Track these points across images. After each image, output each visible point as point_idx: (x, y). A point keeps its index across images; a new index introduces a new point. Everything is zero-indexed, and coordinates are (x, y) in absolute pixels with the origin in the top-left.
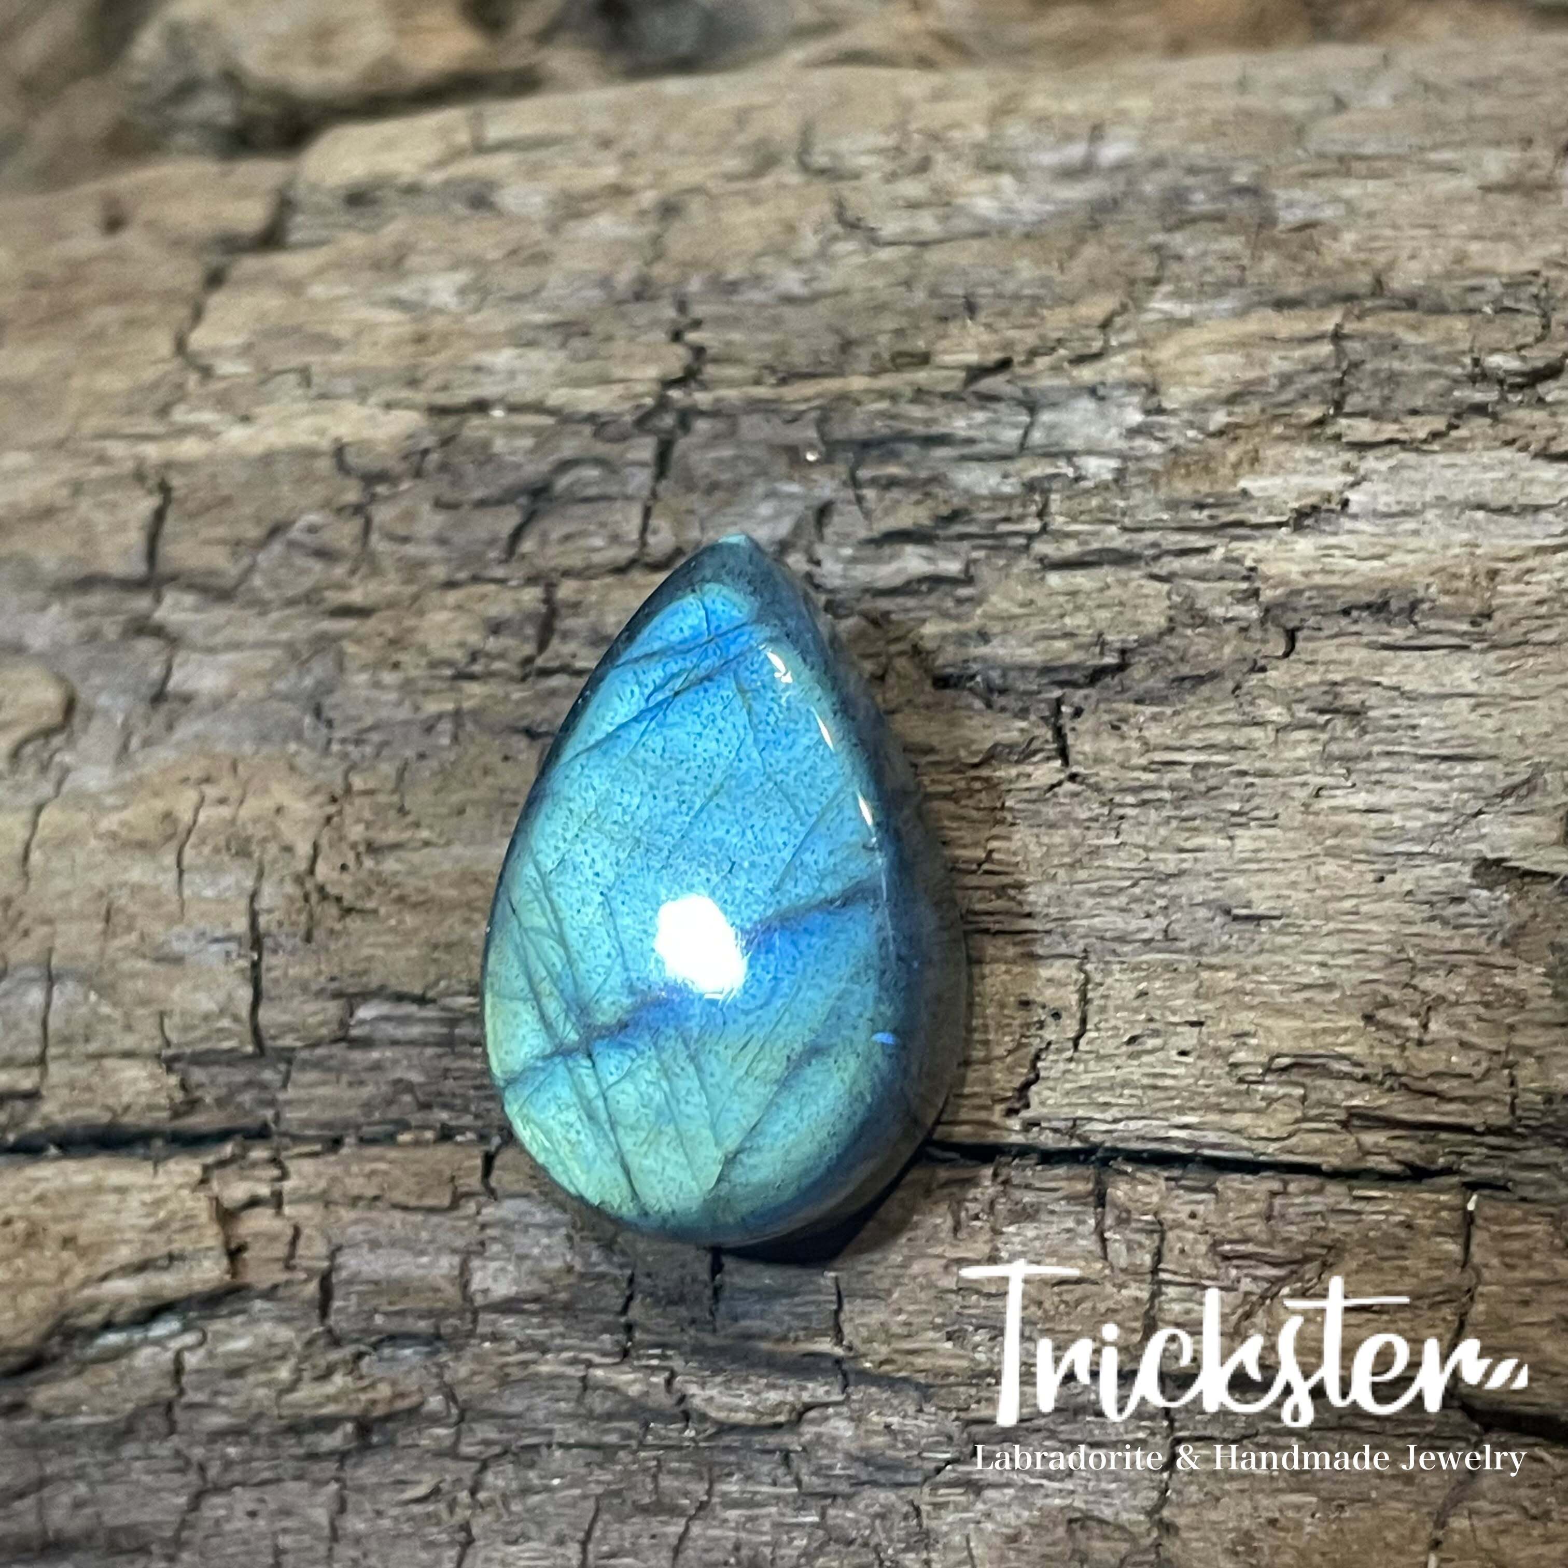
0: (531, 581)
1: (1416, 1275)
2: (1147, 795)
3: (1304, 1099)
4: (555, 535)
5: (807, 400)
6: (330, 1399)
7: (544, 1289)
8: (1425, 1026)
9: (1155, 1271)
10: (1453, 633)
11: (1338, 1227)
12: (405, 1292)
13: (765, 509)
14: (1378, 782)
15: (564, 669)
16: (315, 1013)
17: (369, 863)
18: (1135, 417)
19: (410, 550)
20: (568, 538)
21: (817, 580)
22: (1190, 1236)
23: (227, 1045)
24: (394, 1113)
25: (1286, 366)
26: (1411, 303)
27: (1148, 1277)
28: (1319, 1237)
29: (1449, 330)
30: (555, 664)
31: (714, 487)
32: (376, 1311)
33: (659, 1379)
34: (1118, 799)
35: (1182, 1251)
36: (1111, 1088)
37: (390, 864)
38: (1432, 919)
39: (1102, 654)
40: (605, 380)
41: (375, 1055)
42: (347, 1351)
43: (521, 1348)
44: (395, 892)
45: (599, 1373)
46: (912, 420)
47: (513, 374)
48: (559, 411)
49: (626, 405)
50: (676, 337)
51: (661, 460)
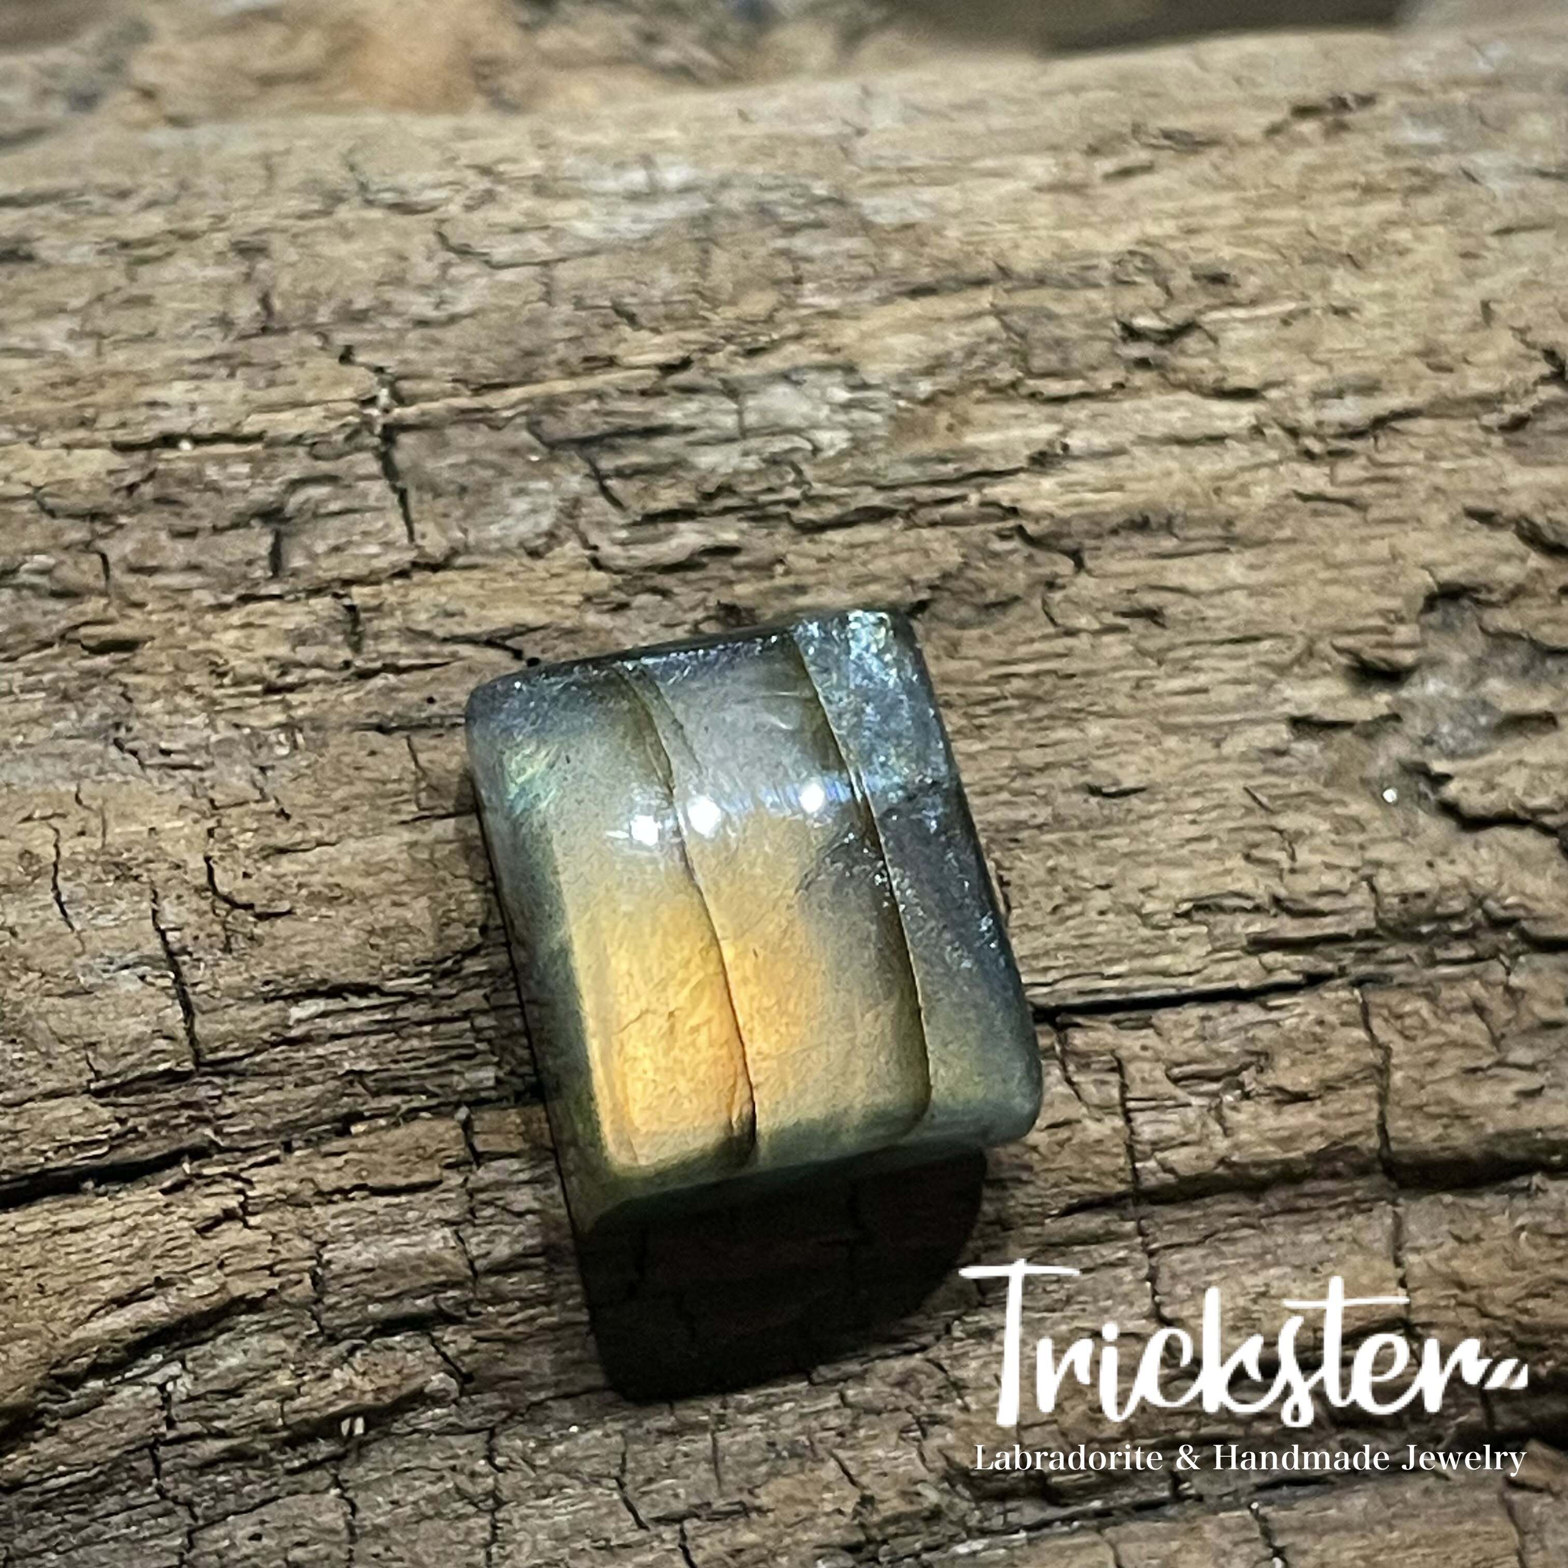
0: (317, 592)
1: (1339, 1059)
2: (994, 706)
3: (1210, 933)
4: (320, 547)
5: (512, 406)
6: (337, 1395)
8: (1293, 857)
9: (1124, 1100)
10: (1209, 538)
11: (1266, 1035)
12: (402, 1273)
13: (521, 505)
14: (1186, 668)
15: (385, 669)
16: (255, 1019)
17: (267, 867)
18: (842, 395)
19: (161, 580)
20: (336, 549)
21: (603, 562)
22: (1146, 1066)
23: (162, 1067)
24: (346, 1104)
25: (965, 340)
26: (1041, 281)
27: (1119, 1110)
28: (1252, 1048)
29: (1088, 302)
30: (378, 664)
31: (463, 490)
32: (371, 1299)
34: (971, 710)
35: (1143, 1080)
36: (1047, 953)
37: (286, 865)
38: (1268, 771)
39: (915, 592)
40: (296, 404)
41: (320, 1051)
42: (341, 1348)
43: (526, 1303)
44: (305, 890)
46: (629, 415)
47: (193, 407)
48: (257, 438)
49: (333, 425)
50: (346, 361)
51: (390, 473)
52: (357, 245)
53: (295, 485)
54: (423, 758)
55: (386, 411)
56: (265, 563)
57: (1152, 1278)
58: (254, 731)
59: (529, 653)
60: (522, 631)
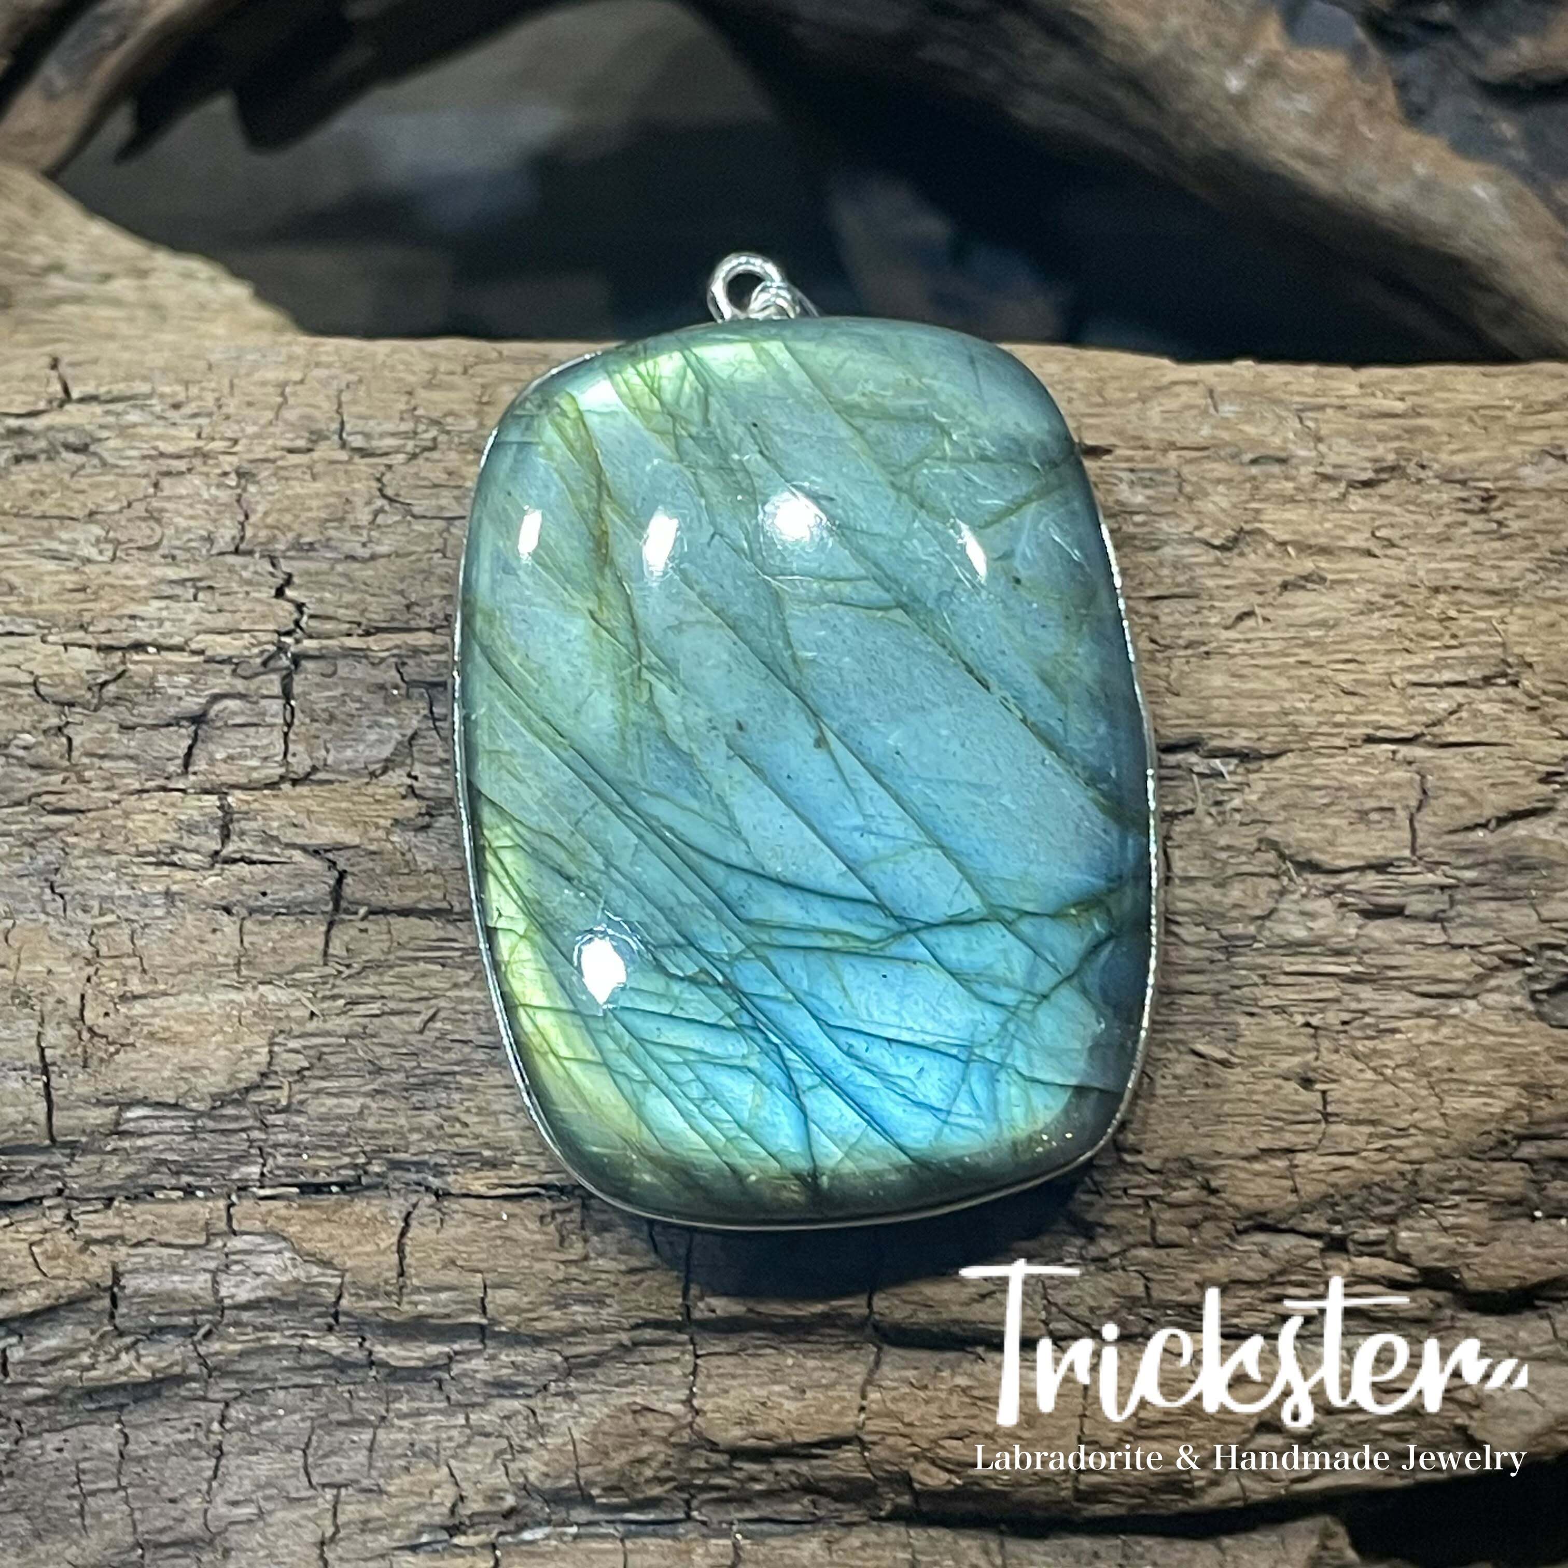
0: (206, 791)
4: (218, 756)
5: (386, 649)
6: (120, 1373)
7: (277, 1294)
12: (173, 1300)
13: (373, 735)
15: (242, 859)
16: (96, 1118)
17: (123, 1009)
19: (106, 764)
20: (230, 758)
21: (418, 791)
23: (28, 1141)
24: (154, 1179)
30: (238, 856)
31: (332, 718)
32: (151, 1313)
33: (355, 1344)
37: (138, 1008)
40: (234, 630)
41: (140, 1142)
42: (128, 1340)
43: (256, 1329)
44: (146, 1029)
45: (312, 1342)
47: (161, 622)
48: (201, 652)
49: (256, 651)
50: (280, 593)
51: (287, 694)
52: (319, 486)
53: (216, 698)
54: (248, 940)
55: (298, 641)
56: (179, 762)
57: (694, 1373)
58: (145, 895)
59: (341, 865)
60: (340, 847)
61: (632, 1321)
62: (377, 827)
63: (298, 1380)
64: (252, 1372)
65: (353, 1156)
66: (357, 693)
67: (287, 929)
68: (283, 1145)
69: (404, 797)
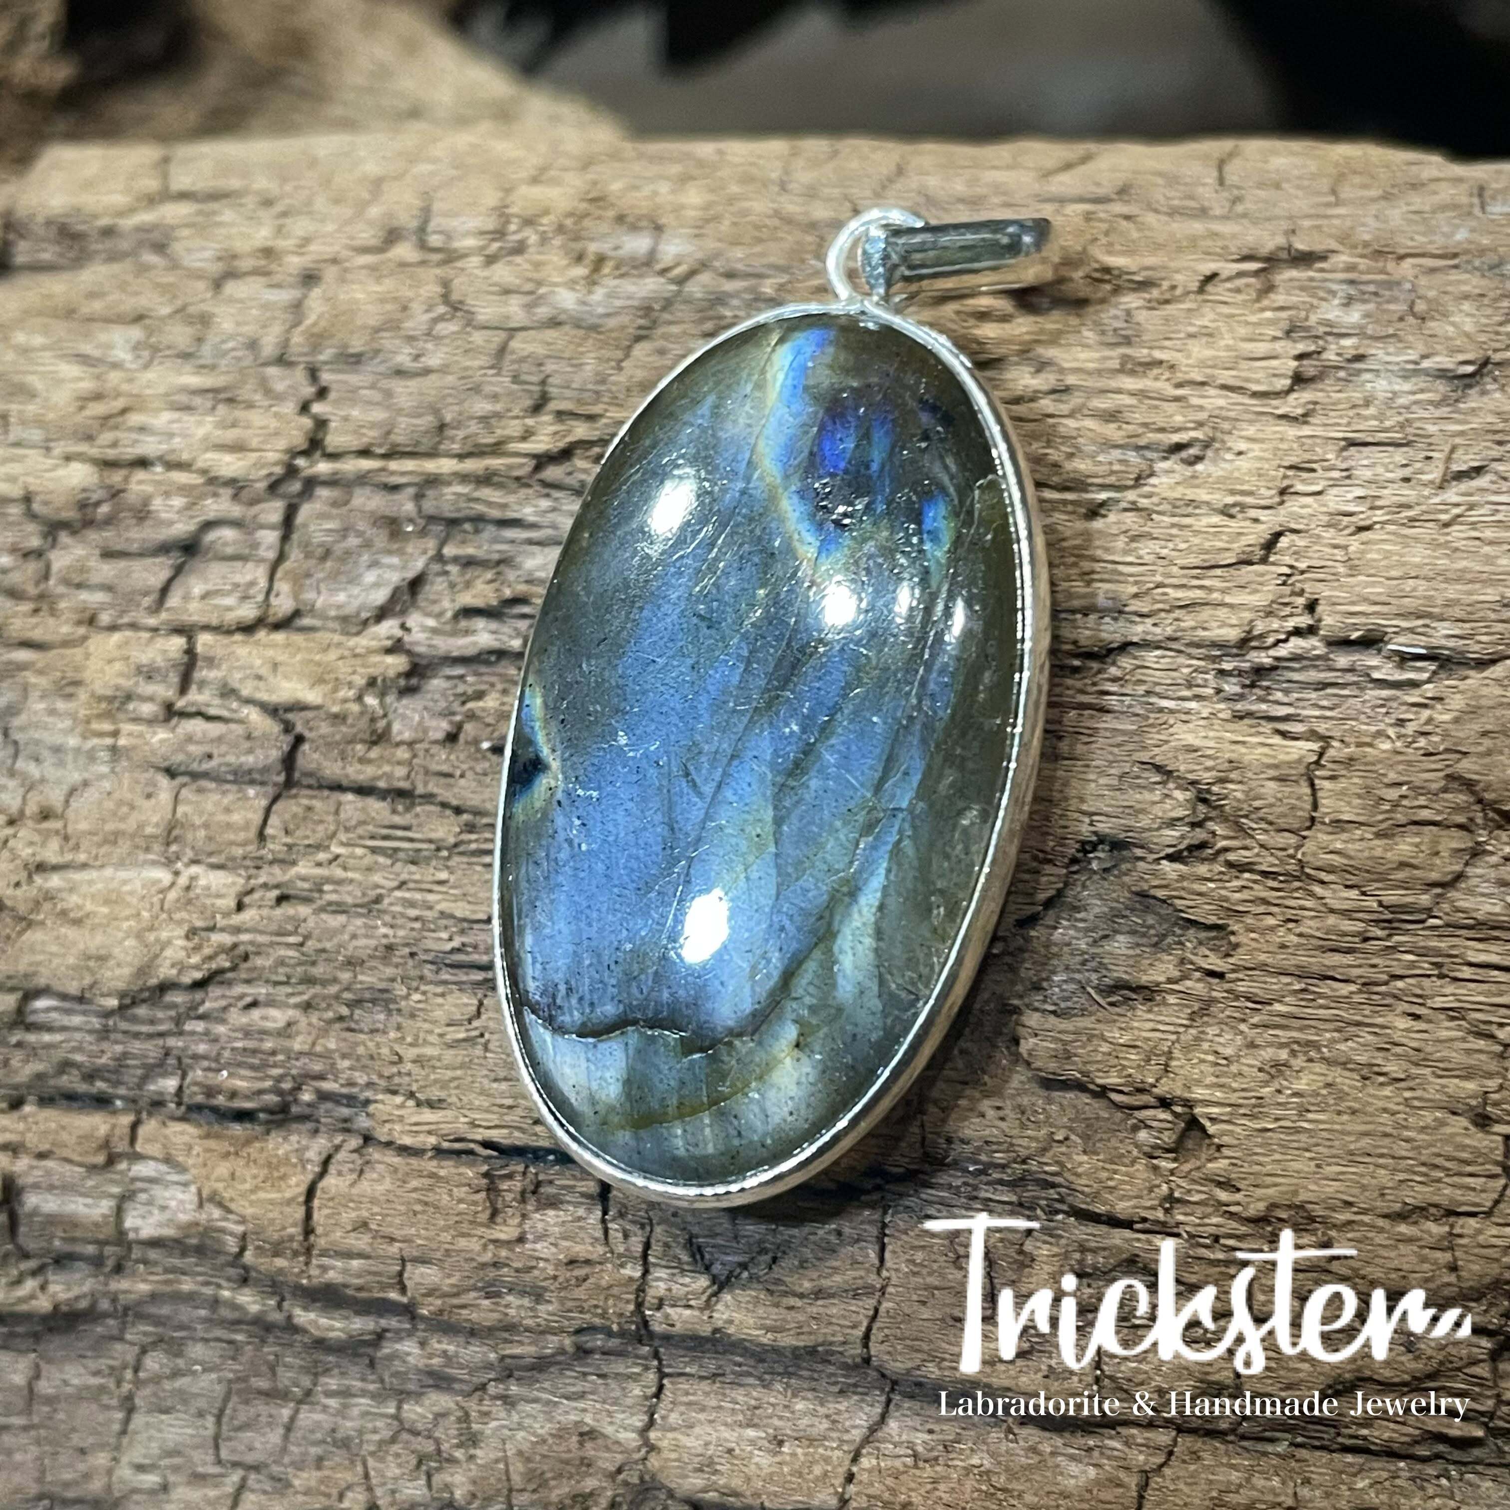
0: (176, 631)
4: (196, 592)
5: (407, 475)
6: (21, 1300)
7: (180, 1234)
12: (76, 1226)
13: (370, 577)
15: (198, 714)
17: (38, 881)
19: (82, 595)
20: (207, 595)
21: (405, 646)
30: (193, 709)
31: (327, 555)
32: (54, 1236)
33: (272, 1302)
37: (56, 882)
40: (239, 448)
41: (48, 1038)
42: (34, 1263)
44: (59, 906)
45: (226, 1294)
46: (490, 504)
47: (171, 435)
48: (205, 473)
49: (262, 472)
50: (305, 408)
51: (288, 523)
53: (208, 525)
54: (181, 810)
55: (312, 463)
57: (657, 1396)
59: (299, 728)
60: (300, 707)
61: (577, 1324)
62: (350, 685)
63: (219, 1333)
64: (168, 1318)
65: (279, 1079)
66: (361, 526)
67: (226, 801)
68: (205, 1057)
69: (389, 651)
